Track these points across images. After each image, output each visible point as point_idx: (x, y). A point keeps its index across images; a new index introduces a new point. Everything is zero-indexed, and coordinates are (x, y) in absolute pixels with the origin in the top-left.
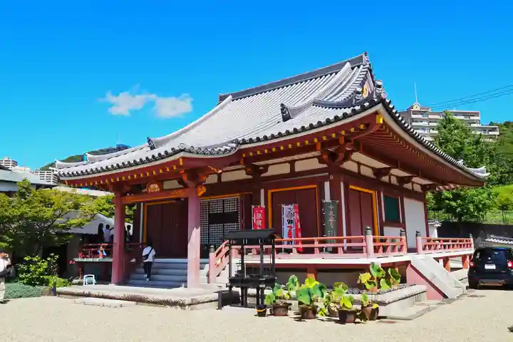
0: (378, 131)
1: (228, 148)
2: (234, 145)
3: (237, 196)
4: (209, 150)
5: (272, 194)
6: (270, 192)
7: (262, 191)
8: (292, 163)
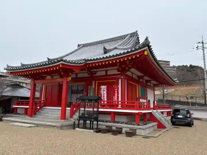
0: (144, 58)
1: (82, 62)
2: (84, 61)
3: (84, 83)
4: (74, 62)
5: (98, 83)
6: (97, 82)
7: (94, 82)
8: (106, 71)
